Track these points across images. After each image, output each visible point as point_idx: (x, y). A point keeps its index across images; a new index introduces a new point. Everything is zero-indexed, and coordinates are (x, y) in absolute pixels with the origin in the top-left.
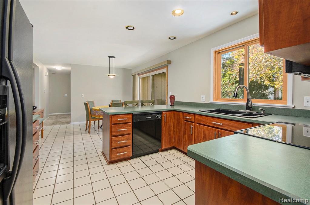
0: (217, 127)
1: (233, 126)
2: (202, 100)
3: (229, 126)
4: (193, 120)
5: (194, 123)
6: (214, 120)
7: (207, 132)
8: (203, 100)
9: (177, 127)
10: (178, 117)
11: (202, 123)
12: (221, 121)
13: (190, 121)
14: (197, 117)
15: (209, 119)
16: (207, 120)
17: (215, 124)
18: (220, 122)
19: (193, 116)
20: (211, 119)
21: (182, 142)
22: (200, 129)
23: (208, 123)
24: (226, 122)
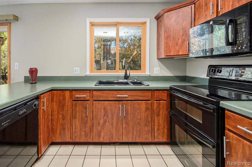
0: (121, 99)
1: (136, 96)
2: (75, 73)
3: (133, 96)
4: (88, 98)
5: (89, 102)
6: (117, 93)
7: (109, 107)
8: (77, 73)
9: (58, 112)
10: (61, 98)
11: (101, 99)
12: (125, 92)
13: (83, 99)
14: (95, 93)
15: (111, 93)
16: (109, 94)
17: (119, 97)
18: (124, 94)
19: (88, 92)
20: (114, 92)
21: (68, 130)
22: (99, 107)
23: (109, 97)
24: (130, 93)
